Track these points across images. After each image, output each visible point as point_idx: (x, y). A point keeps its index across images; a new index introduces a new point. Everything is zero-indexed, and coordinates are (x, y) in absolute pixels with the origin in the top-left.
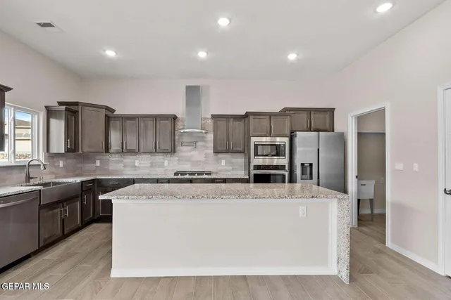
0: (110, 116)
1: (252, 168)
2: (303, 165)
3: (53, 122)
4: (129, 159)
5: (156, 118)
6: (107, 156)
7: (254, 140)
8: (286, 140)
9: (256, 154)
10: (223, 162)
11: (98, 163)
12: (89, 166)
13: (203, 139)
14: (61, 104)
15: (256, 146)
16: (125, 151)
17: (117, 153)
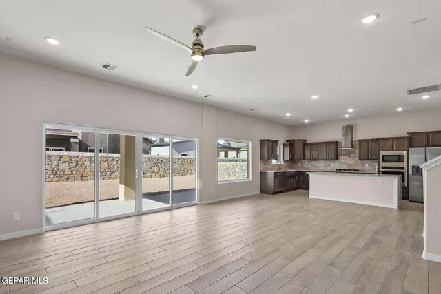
0: (305, 144)
1: (380, 168)
2: (413, 167)
3: (285, 148)
4: (314, 163)
5: (327, 143)
6: (303, 161)
7: (382, 153)
8: (405, 152)
9: (383, 160)
10: (367, 165)
11: (300, 164)
12: (296, 166)
13: (354, 152)
14: (287, 141)
15: (383, 156)
16: (311, 159)
17: (308, 160)
